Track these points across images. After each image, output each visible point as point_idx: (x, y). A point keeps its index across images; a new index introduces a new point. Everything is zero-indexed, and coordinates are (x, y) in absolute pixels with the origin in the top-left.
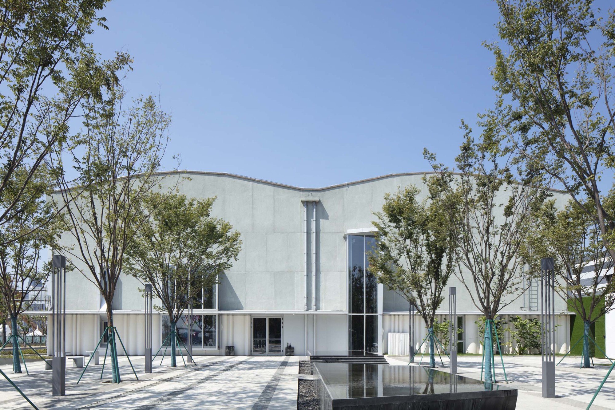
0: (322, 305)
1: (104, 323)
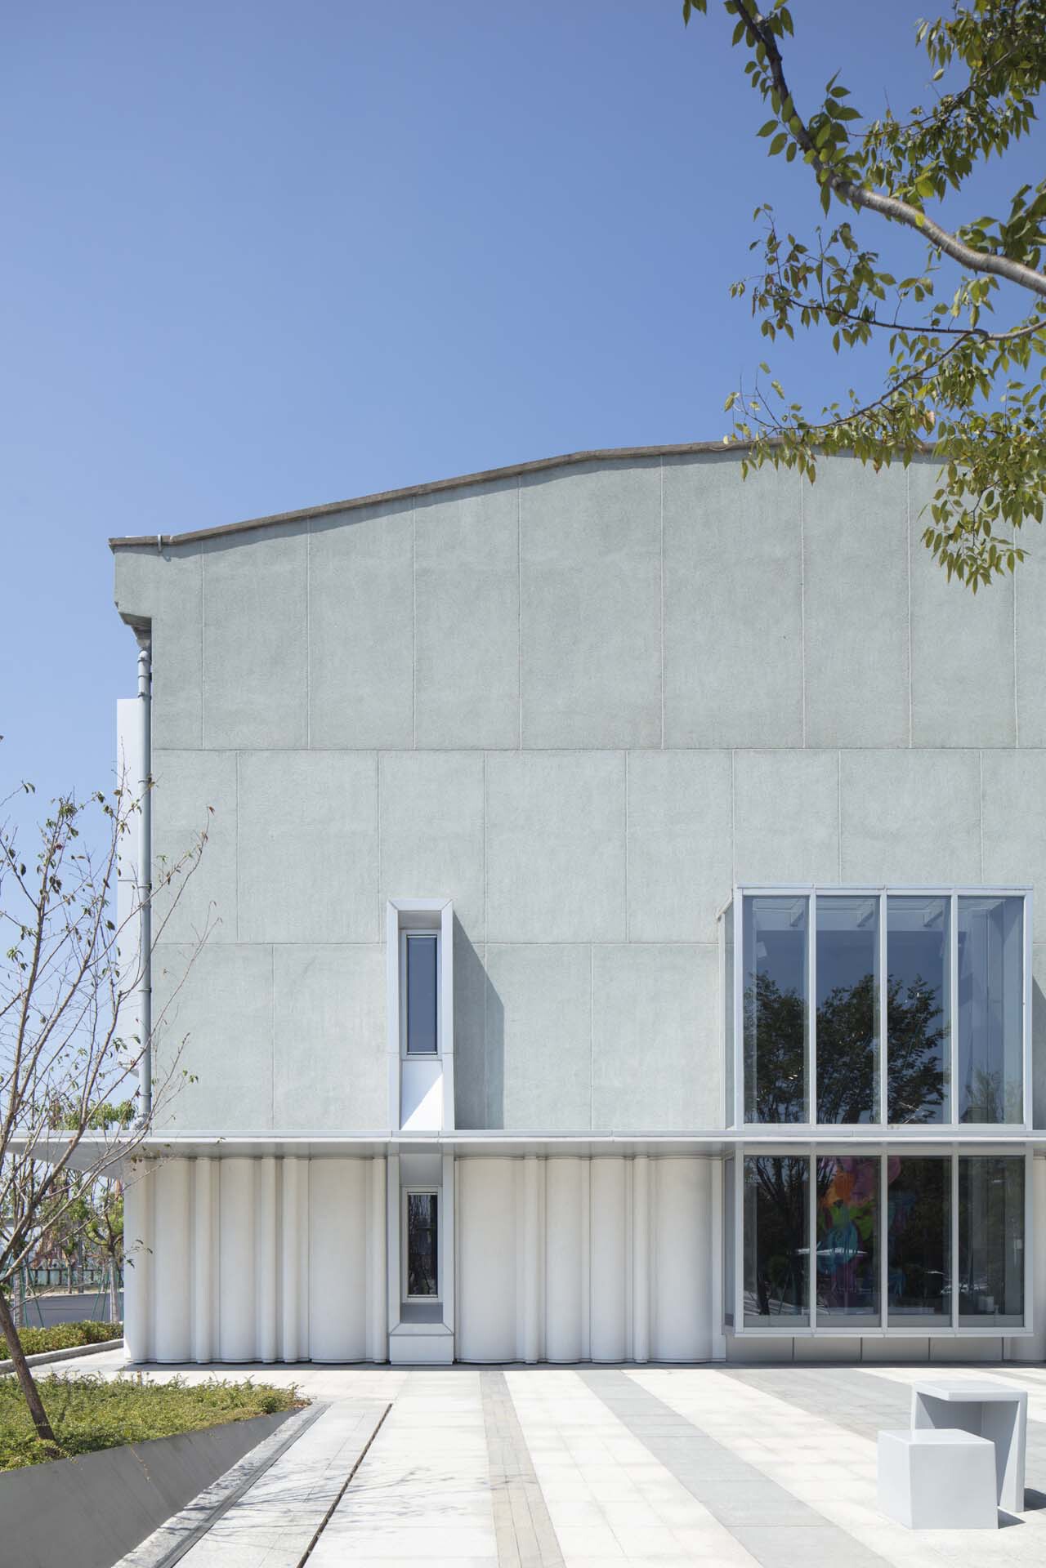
1: (409, 1197)
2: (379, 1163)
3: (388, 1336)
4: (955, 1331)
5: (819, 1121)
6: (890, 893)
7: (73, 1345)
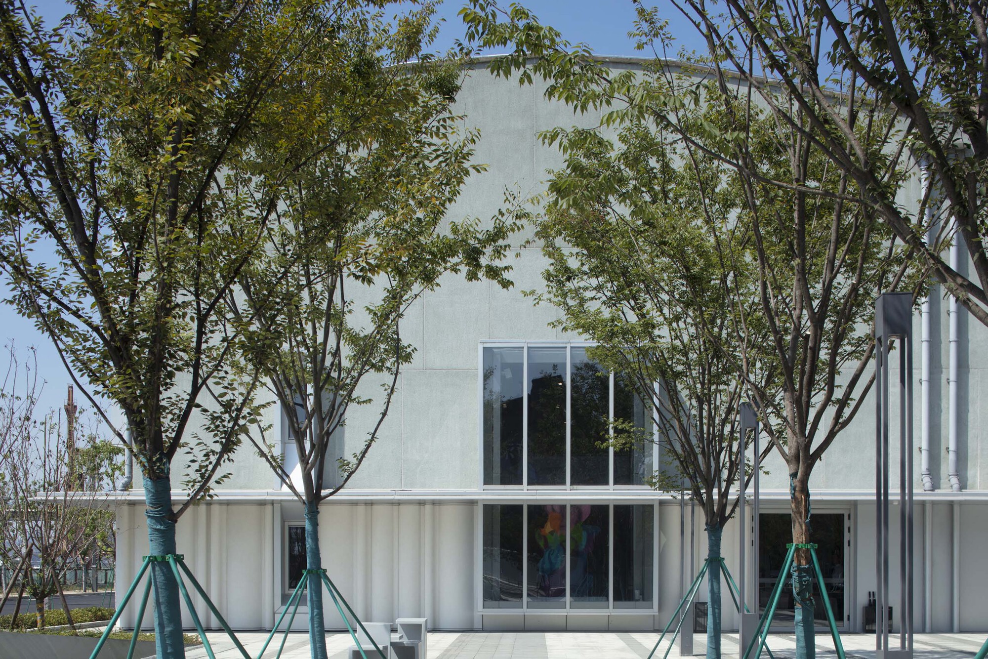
0: (974, 473)
1: (290, 528)
2: (269, 508)
3: (274, 614)
4: (610, 610)
5: (529, 484)
6: (573, 345)
7: (86, 621)
